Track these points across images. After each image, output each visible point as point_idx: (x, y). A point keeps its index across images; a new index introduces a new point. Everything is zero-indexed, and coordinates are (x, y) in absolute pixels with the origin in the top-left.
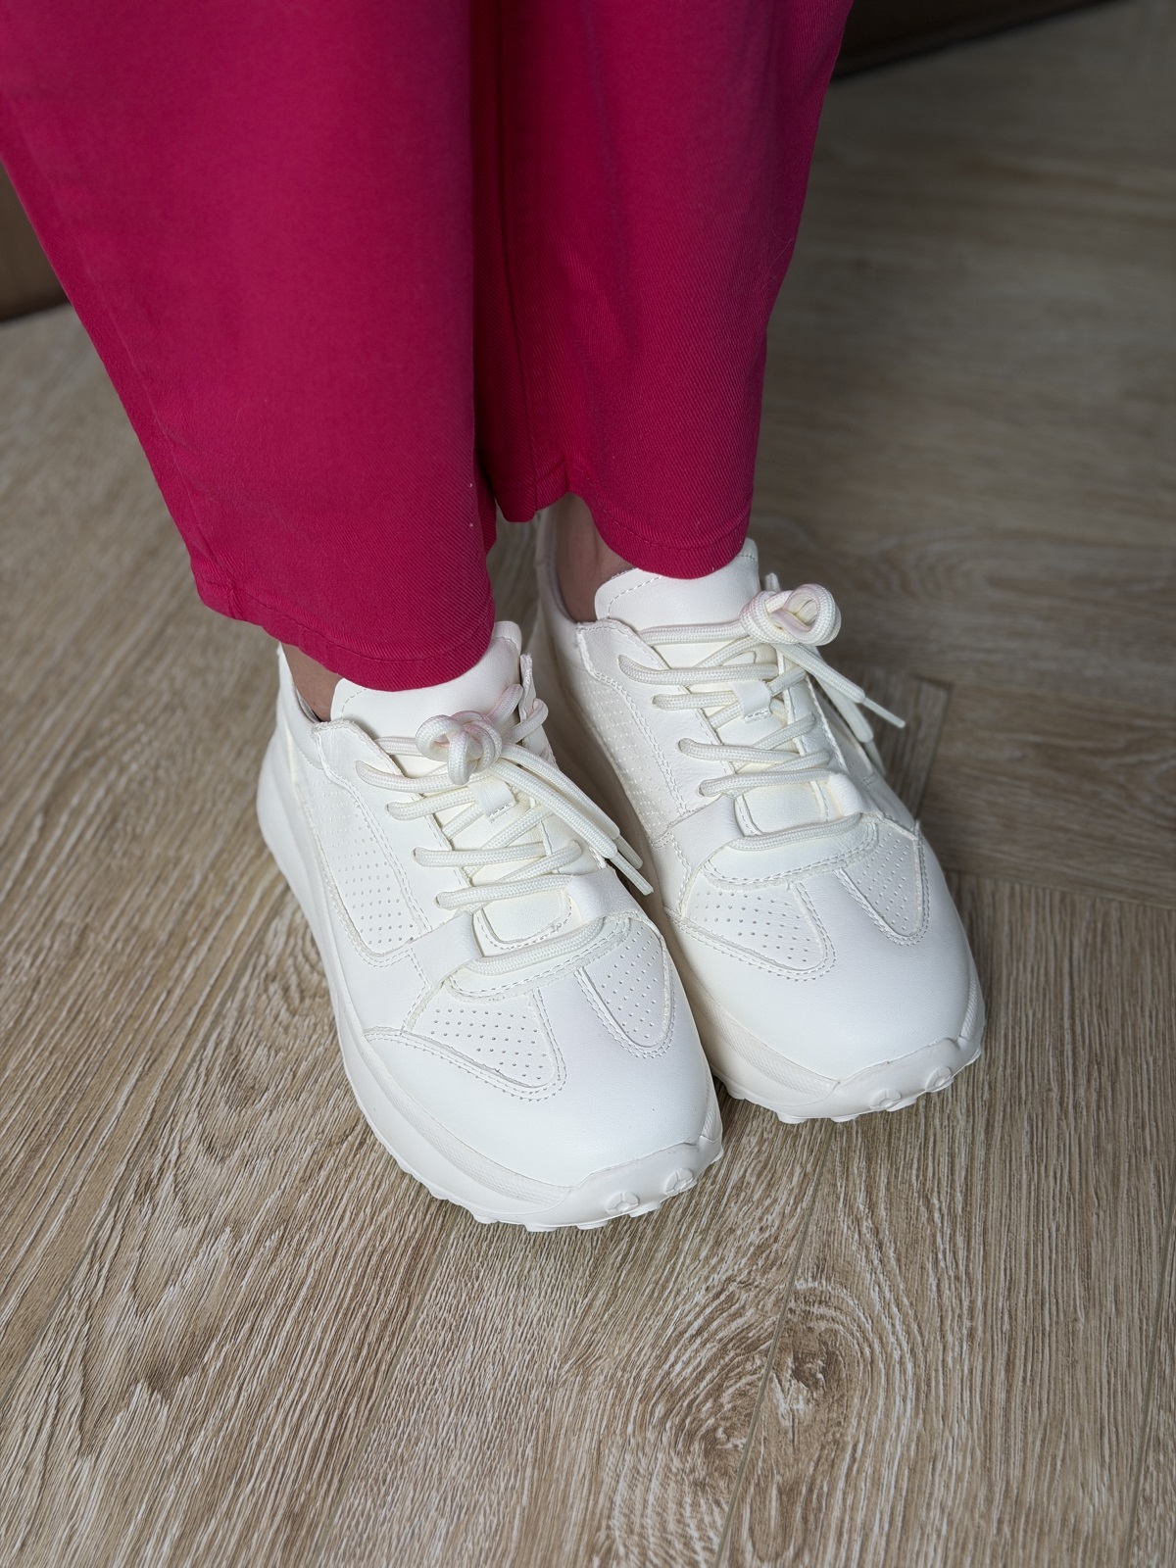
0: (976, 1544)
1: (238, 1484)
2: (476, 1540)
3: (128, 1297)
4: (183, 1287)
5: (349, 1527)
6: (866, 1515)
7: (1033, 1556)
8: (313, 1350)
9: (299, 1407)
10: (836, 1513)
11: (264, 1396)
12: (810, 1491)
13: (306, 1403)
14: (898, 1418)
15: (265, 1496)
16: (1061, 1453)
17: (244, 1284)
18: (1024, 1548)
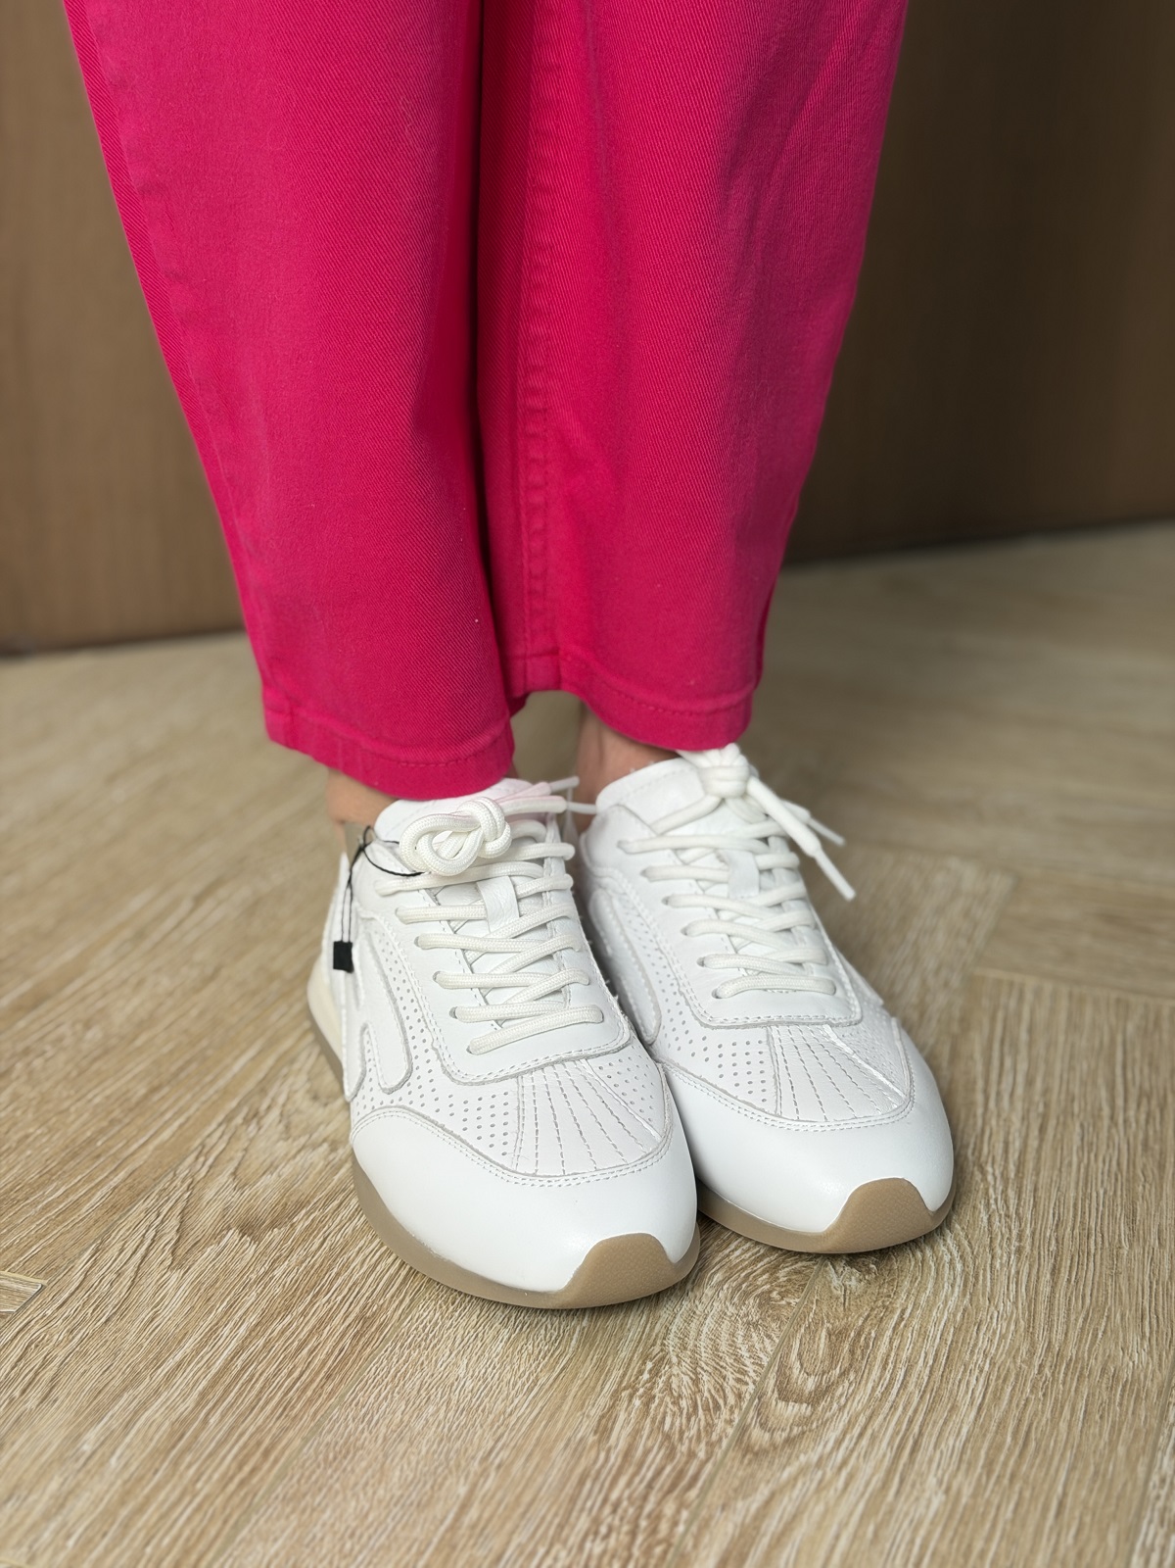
0: (1017, 1379)
1: (315, 1296)
2: (536, 1344)
3: (228, 1179)
4: (280, 1176)
5: (416, 1329)
6: (911, 1354)
7: (1073, 1390)
9: (378, 1254)
10: (883, 1349)
11: (346, 1245)
12: (859, 1335)
14: (946, 1296)
15: (339, 1304)
16: (1102, 1328)
17: (336, 1178)
18: (1064, 1383)
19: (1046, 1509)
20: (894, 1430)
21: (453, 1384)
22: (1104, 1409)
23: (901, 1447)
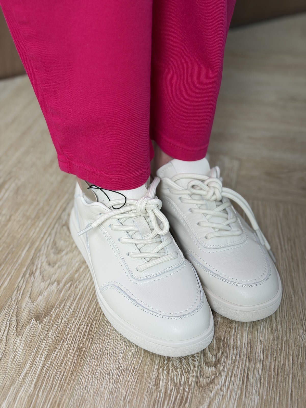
0: (271, 350)
1: (63, 342)
2: (132, 353)
3: (28, 299)
4: (44, 296)
5: (95, 351)
6: (240, 344)
7: (288, 352)
8: (82, 310)
9: (79, 323)
10: (232, 343)
11: (69, 321)
12: (224, 339)
13: (81, 322)
15: (71, 345)
16: (292, 328)
17: (61, 295)
18: (285, 350)
19: (287, 398)
20: (240, 373)
21: (110, 371)
22: (297, 358)
23: (243, 380)
